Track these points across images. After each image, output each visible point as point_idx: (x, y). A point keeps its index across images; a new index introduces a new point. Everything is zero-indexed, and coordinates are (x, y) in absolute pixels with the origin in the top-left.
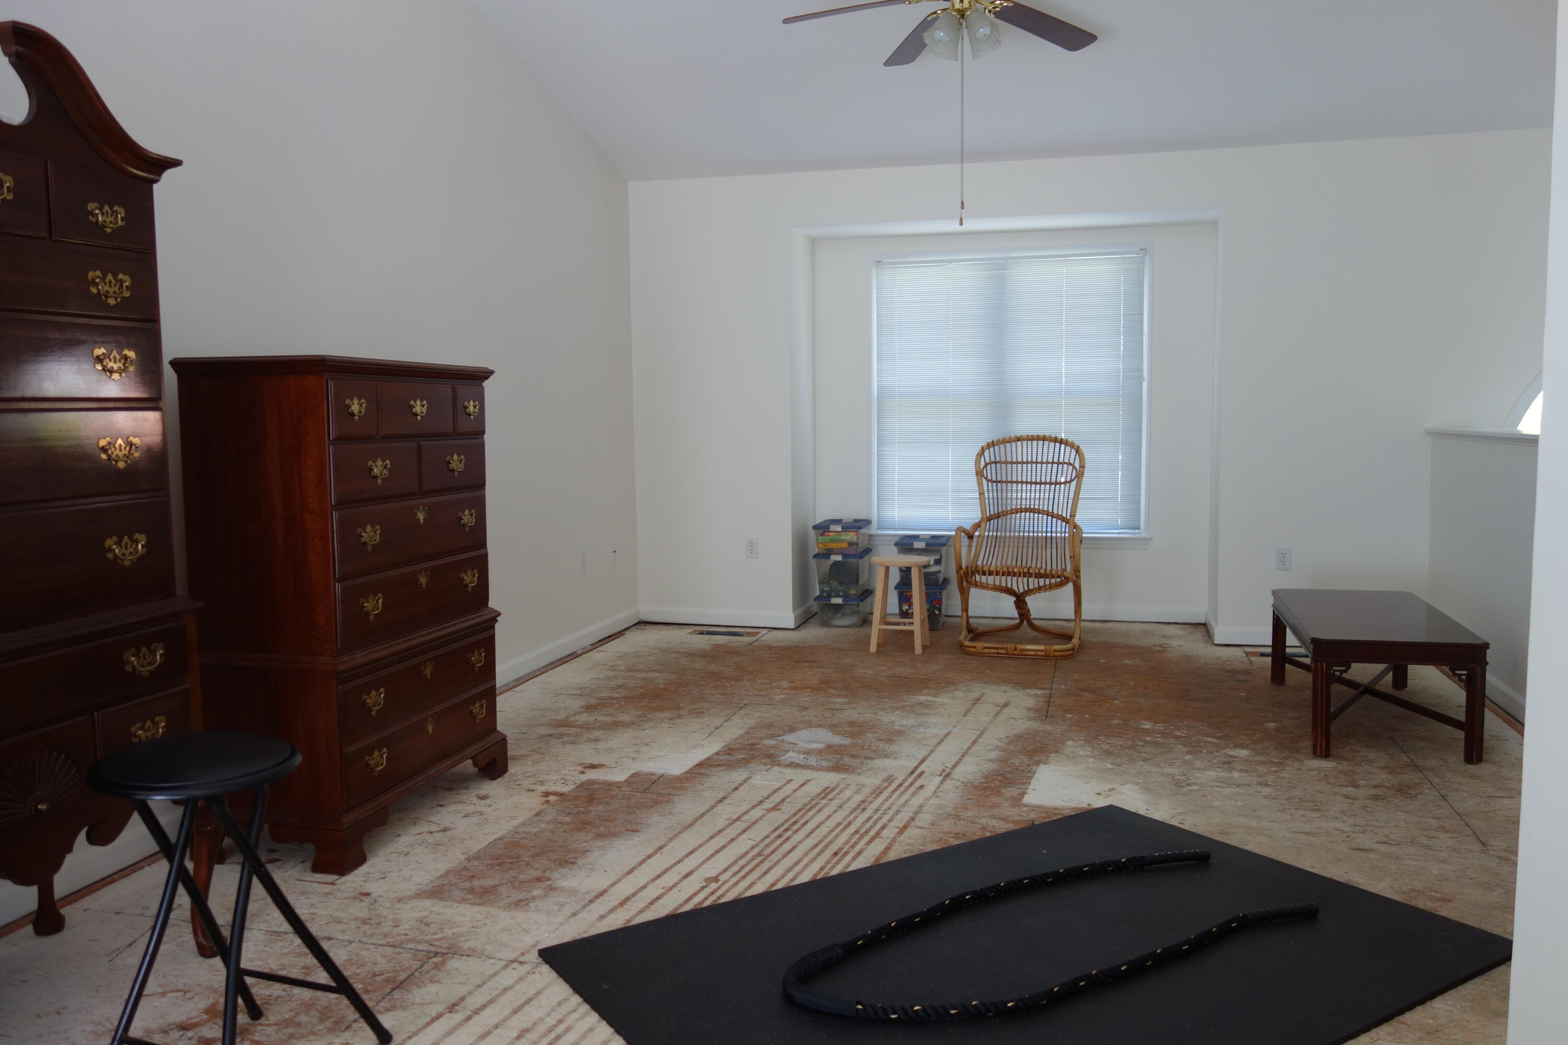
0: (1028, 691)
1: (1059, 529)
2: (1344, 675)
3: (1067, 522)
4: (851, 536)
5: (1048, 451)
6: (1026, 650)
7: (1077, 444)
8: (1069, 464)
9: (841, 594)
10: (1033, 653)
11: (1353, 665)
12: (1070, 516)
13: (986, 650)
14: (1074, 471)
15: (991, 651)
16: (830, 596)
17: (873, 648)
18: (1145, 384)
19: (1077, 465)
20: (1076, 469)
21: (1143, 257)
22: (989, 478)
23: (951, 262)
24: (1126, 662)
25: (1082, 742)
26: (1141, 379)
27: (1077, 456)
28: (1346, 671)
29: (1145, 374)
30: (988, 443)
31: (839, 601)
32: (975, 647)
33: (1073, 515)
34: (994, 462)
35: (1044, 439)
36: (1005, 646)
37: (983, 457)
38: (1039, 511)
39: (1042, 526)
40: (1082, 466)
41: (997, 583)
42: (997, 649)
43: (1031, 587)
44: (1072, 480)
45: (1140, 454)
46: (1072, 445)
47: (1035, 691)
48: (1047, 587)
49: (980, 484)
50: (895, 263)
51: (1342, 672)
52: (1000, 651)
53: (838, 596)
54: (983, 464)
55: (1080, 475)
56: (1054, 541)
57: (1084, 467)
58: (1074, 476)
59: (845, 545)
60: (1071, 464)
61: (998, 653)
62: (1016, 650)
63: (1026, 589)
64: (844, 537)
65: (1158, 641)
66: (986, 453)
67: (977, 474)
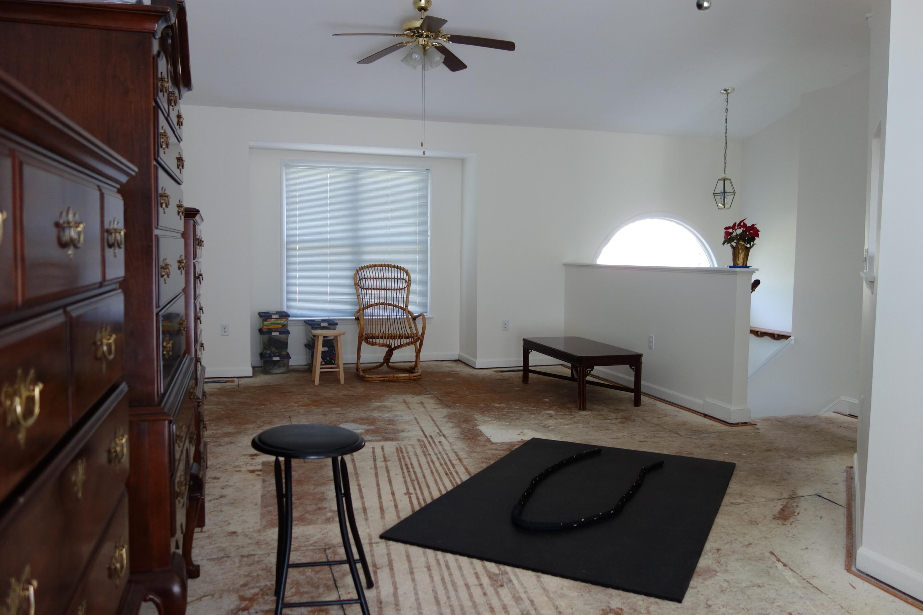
0: (422, 396)
1: (401, 314)
2: (592, 372)
3: (404, 310)
4: (283, 321)
5: (393, 273)
6: (399, 377)
7: (407, 269)
8: (403, 279)
9: (277, 354)
10: (403, 378)
11: (595, 367)
12: (406, 307)
13: (378, 379)
14: (406, 283)
15: (381, 379)
16: (271, 357)
17: (317, 382)
18: (429, 238)
19: (407, 280)
20: (407, 282)
21: (428, 173)
22: (362, 287)
23: (328, 167)
24: (447, 379)
25: (480, 415)
26: (427, 236)
27: (407, 276)
28: (592, 370)
29: (429, 233)
30: (360, 268)
31: (277, 358)
32: (372, 378)
33: (407, 306)
34: (364, 278)
35: (388, 266)
36: (388, 376)
37: (358, 276)
38: (389, 305)
39: (392, 313)
40: (410, 280)
41: (385, 342)
42: (384, 377)
43: (402, 343)
44: (405, 288)
45: (427, 274)
46: (403, 269)
47: (426, 396)
48: (410, 343)
49: (357, 290)
50: (297, 166)
51: (590, 371)
52: (385, 379)
53: (276, 356)
54: (358, 279)
55: (409, 286)
56: (398, 320)
57: (411, 281)
58: (406, 285)
59: (280, 326)
60: (404, 280)
61: (385, 380)
62: (394, 377)
63: (399, 344)
64: (279, 322)
65: (448, 369)
66: (360, 272)
67: (355, 285)
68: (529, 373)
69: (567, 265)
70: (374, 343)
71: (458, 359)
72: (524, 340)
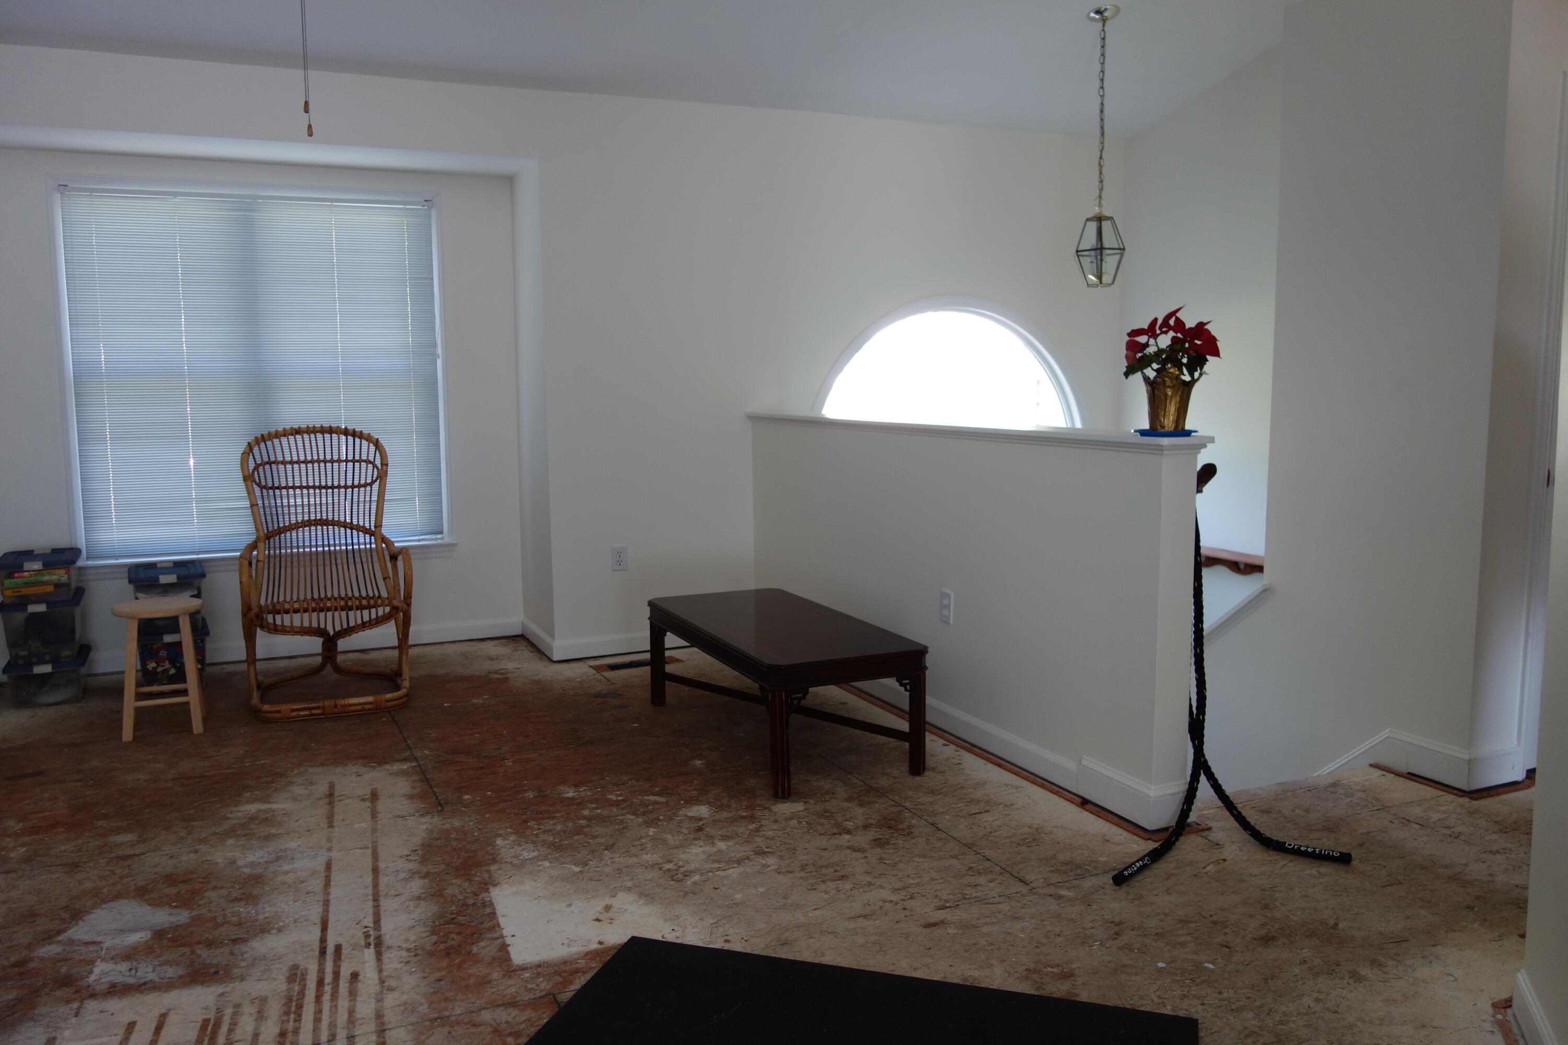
0: (388, 767)
1: (363, 542)
2: (803, 703)
3: (372, 534)
4: (59, 575)
5: (343, 447)
6: (351, 705)
7: (376, 437)
8: (368, 462)
9: (48, 658)
10: (359, 707)
11: (811, 690)
12: (376, 527)
13: (295, 714)
14: (375, 470)
15: (302, 713)
16: (30, 665)
17: (127, 734)
18: (439, 362)
19: (378, 462)
20: (377, 468)
21: (429, 209)
22: (263, 483)
23: (175, 195)
24: (475, 701)
25: (513, 838)
26: (434, 356)
27: (377, 452)
28: (804, 697)
29: (439, 350)
30: (256, 438)
31: (47, 669)
32: (279, 712)
33: (378, 525)
34: (267, 463)
35: (331, 431)
36: (320, 704)
37: (251, 457)
38: (334, 523)
40: (385, 464)
41: (306, 624)
42: (310, 709)
43: (352, 624)
44: (373, 482)
45: (439, 445)
46: (369, 439)
47: (397, 767)
48: (373, 622)
49: (250, 492)
50: (91, 190)
51: (800, 699)
52: (314, 712)
53: (43, 662)
54: (252, 465)
55: (382, 476)
56: (357, 556)
57: (387, 465)
58: (375, 476)
59: (50, 589)
60: (371, 462)
61: (312, 715)
62: (336, 706)
63: (345, 626)
64: (46, 578)
65: (488, 666)
66: (256, 450)
67: (245, 479)
68: (667, 682)
69: (755, 419)
70: (280, 628)
71: (520, 633)
72: (651, 604)
